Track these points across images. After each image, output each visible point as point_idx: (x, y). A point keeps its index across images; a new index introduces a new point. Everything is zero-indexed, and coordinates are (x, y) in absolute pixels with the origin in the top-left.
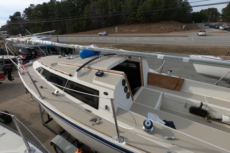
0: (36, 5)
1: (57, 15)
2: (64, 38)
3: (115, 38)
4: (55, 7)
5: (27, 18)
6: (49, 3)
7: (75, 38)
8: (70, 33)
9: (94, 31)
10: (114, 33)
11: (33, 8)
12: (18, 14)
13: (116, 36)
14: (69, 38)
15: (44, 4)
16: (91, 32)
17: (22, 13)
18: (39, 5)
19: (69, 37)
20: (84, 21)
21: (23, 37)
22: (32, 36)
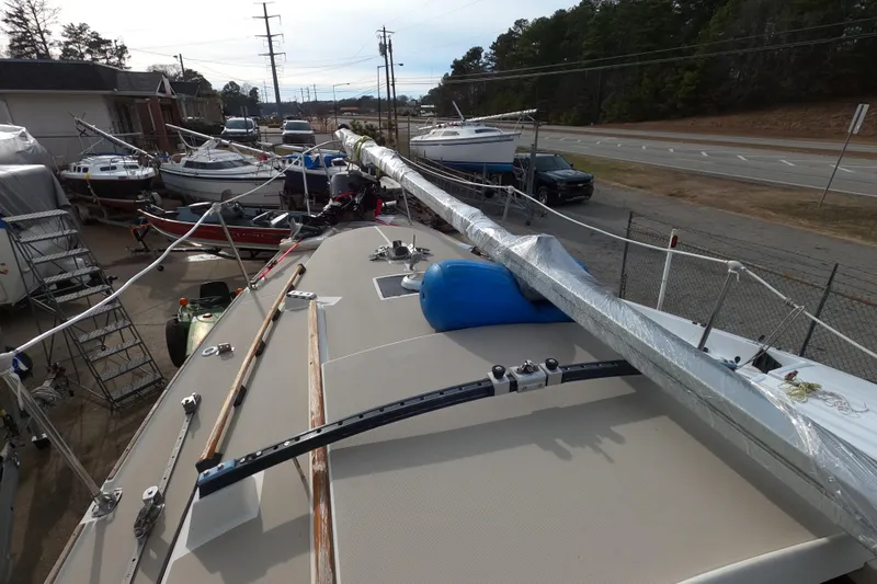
0: (530, 21)
1: (587, 53)
2: (580, 139)
3: (831, 162)
4: (589, 22)
5: (494, 64)
6: (576, 11)
7: (620, 143)
8: (610, 122)
9: (718, 120)
10: (840, 134)
11: (521, 32)
12: (475, 53)
13: (842, 154)
14: (599, 141)
15: (561, 14)
16: (706, 122)
17: (487, 50)
18: (542, 22)
19: (596, 138)
20: (688, 75)
21: (440, 127)
22: (463, 125)
